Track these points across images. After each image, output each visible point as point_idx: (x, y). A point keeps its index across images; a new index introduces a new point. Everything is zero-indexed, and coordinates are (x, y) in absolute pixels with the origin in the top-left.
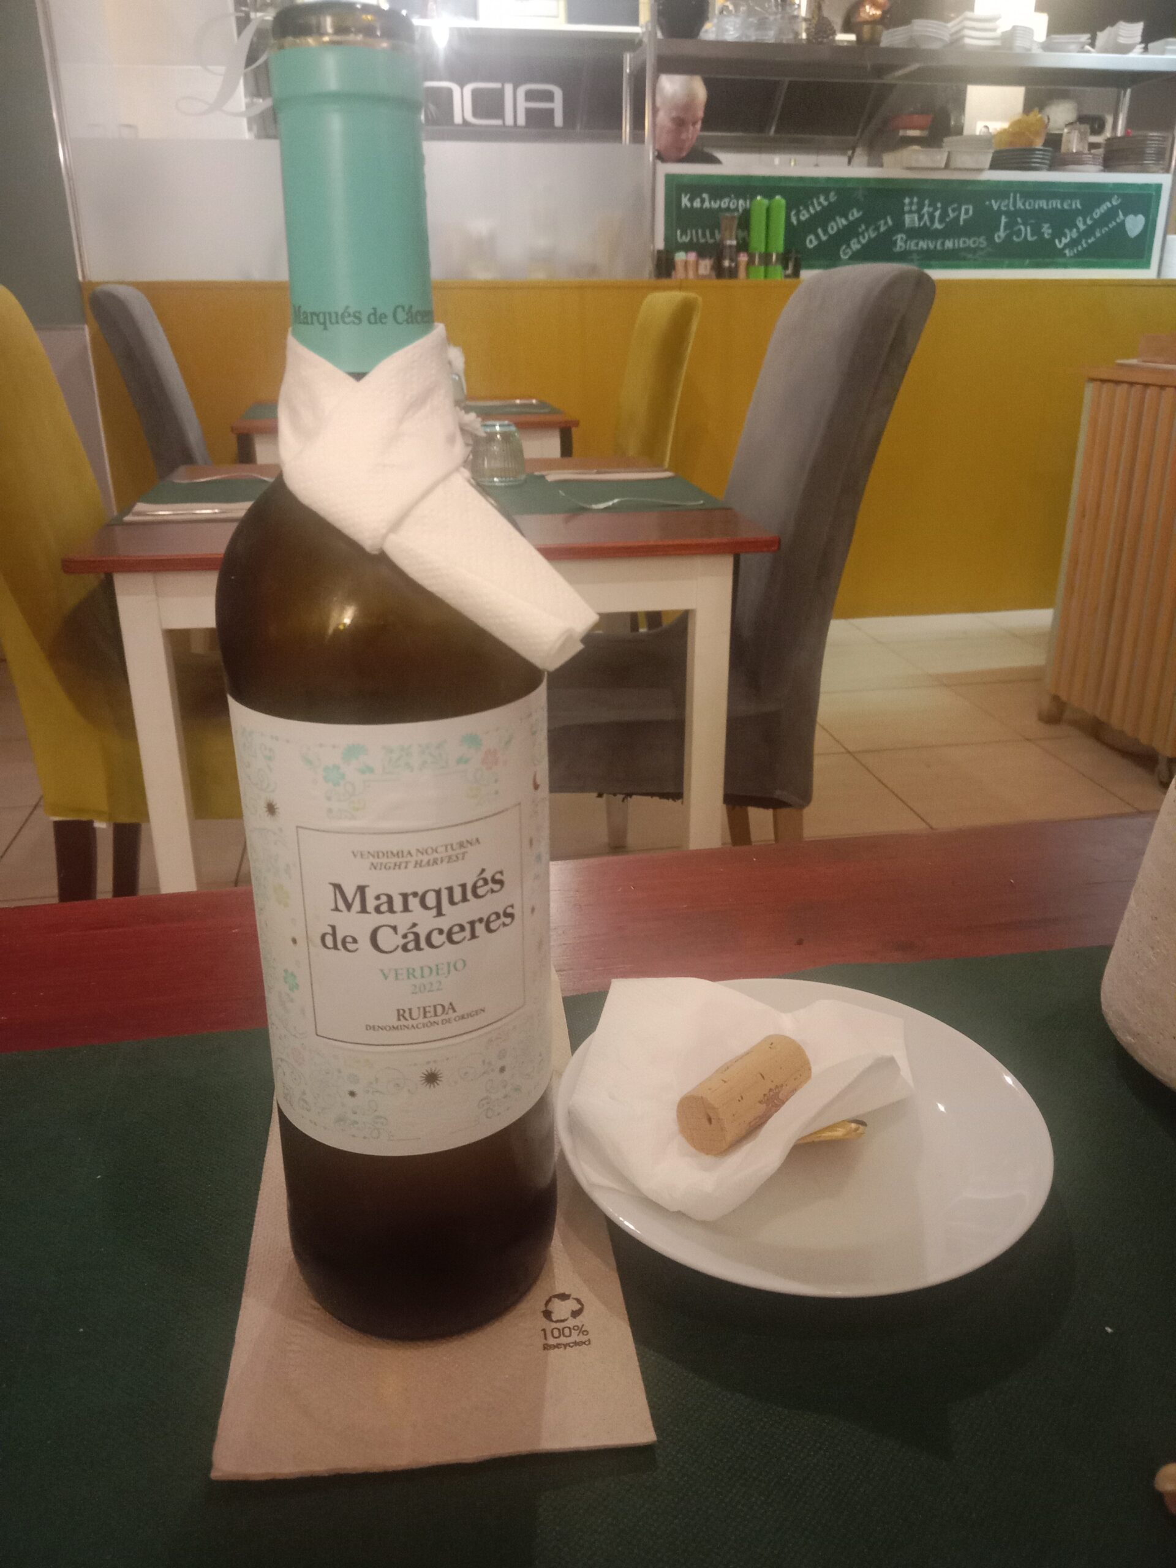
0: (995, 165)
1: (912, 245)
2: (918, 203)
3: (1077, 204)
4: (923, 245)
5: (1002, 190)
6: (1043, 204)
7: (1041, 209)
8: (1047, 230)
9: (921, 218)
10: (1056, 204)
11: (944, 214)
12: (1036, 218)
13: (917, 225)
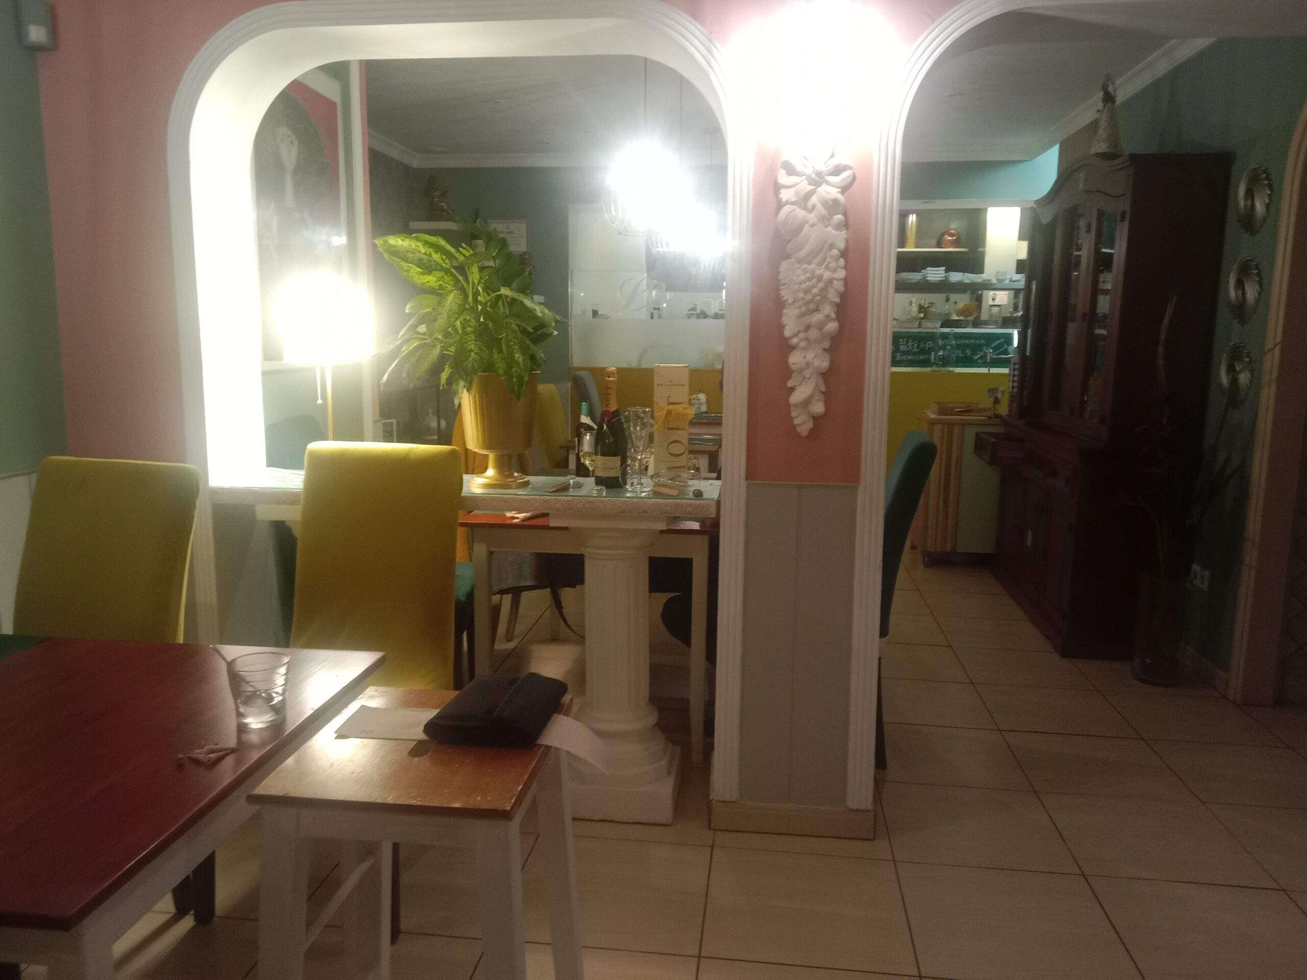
0: (942, 326)
1: (904, 358)
2: (906, 341)
3: (983, 341)
4: (909, 357)
5: (945, 336)
6: (966, 341)
7: (965, 344)
8: (968, 352)
9: (908, 347)
10: (973, 341)
11: (918, 346)
12: (963, 347)
13: (906, 350)
